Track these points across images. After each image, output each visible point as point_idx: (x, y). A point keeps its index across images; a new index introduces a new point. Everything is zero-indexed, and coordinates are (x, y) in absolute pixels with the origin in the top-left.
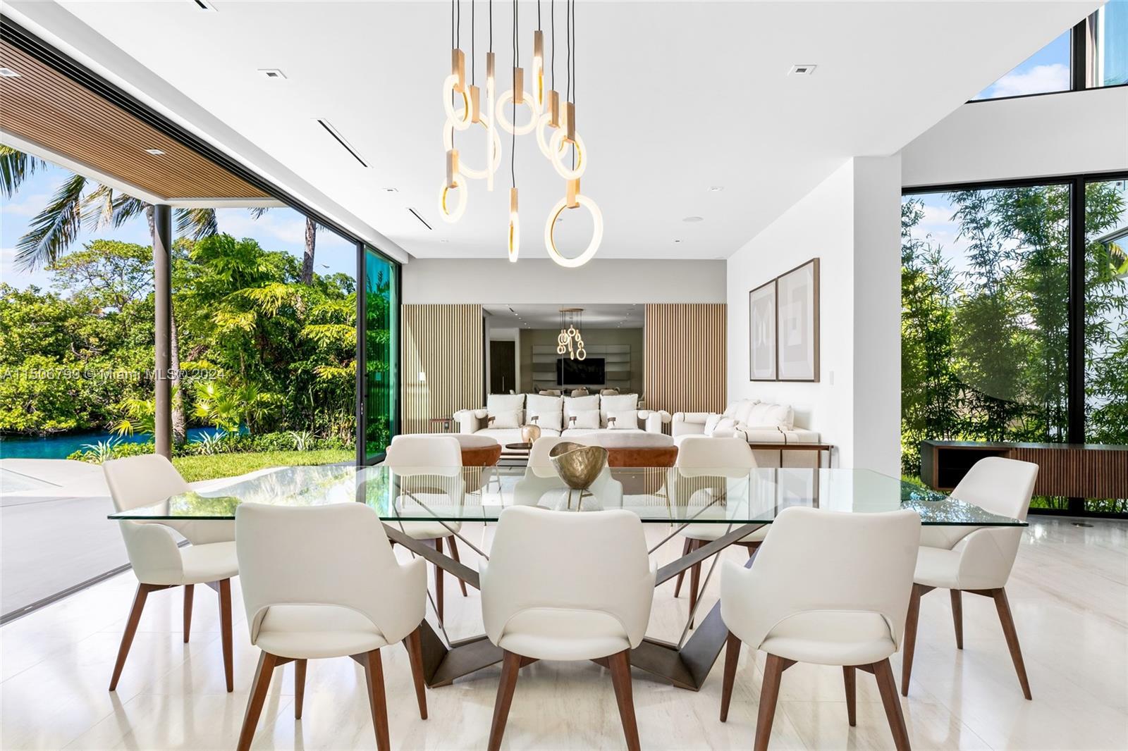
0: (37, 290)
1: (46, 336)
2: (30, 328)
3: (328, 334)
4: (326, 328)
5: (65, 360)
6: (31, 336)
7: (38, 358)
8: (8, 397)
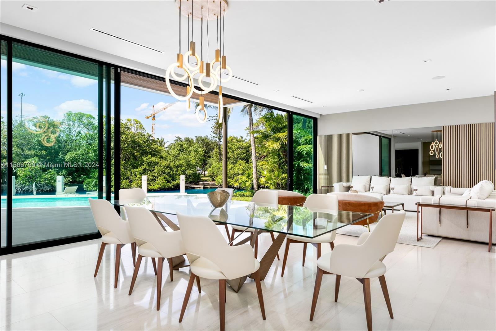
0: (242, 138)
1: (244, 154)
2: (239, 151)
3: (306, 149)
4: (305, 147)
5: (249, 162)
6: (239, 154)
7: (241, 161)
8: (232, 175)
